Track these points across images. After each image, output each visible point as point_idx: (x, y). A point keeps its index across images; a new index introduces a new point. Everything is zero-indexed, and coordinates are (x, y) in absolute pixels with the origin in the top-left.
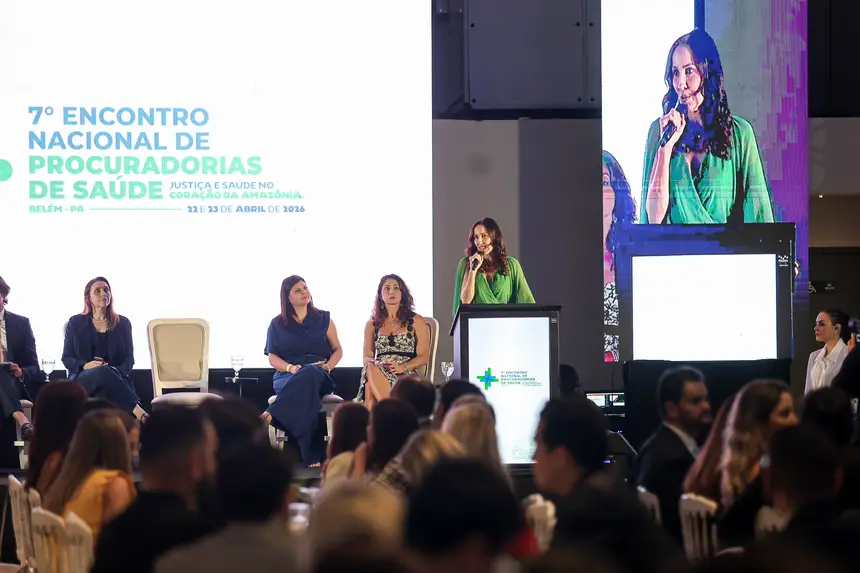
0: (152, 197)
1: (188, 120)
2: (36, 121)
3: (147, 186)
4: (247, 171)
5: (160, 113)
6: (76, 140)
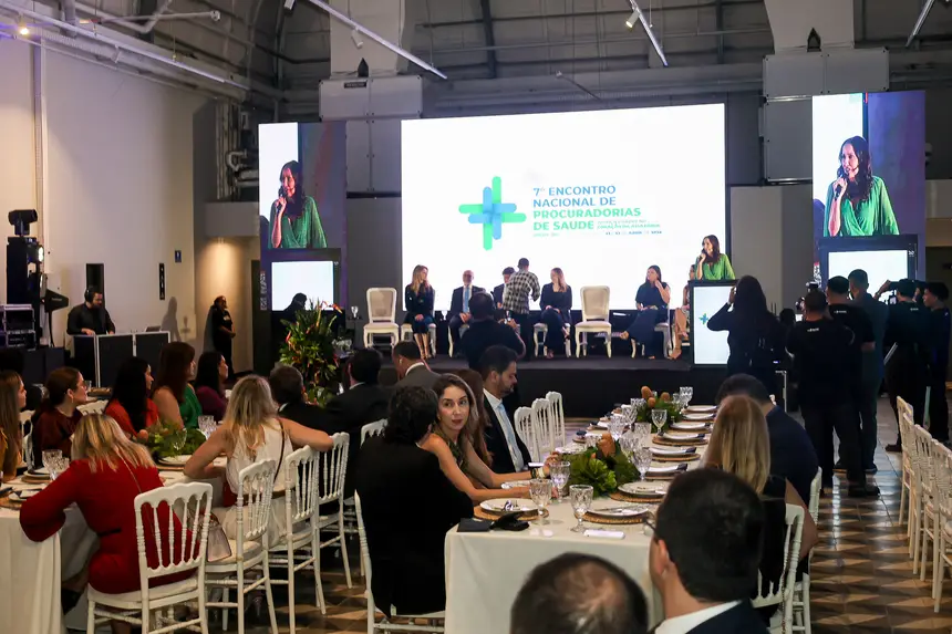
0: (590, 228)
1: (606, 191)
2: (537, 195)
3: (587, 223)
4: (634, 214)
5: (593, 189)
6: (555, 203)
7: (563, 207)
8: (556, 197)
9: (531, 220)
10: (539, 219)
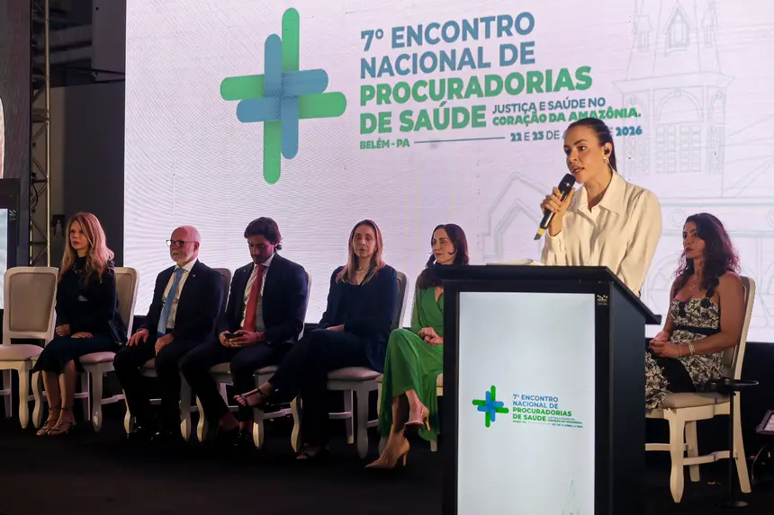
0: (476, 124)
1: (513, 29)
2: (367, 48)
3: (470, 111)
4: (575, 85)
5: (484, 24)
7: (421, 76)
8: (405, 50)
9: (354, 109)
10: (373, 107)
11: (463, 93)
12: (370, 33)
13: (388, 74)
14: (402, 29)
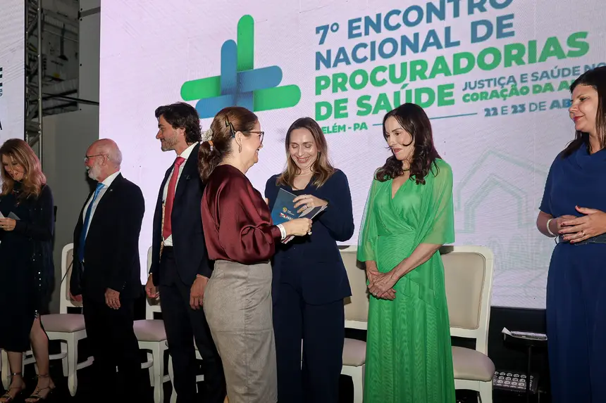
0: (442, 103)
2: (322, 42)
4: (566, 52)
6: (361, 53)
7: (379, 61)
8: (366, 40)
9: (309, 99)
11: (428, 73)
12: (326, 28)
13: (344, 63)
14: (359, 20)
